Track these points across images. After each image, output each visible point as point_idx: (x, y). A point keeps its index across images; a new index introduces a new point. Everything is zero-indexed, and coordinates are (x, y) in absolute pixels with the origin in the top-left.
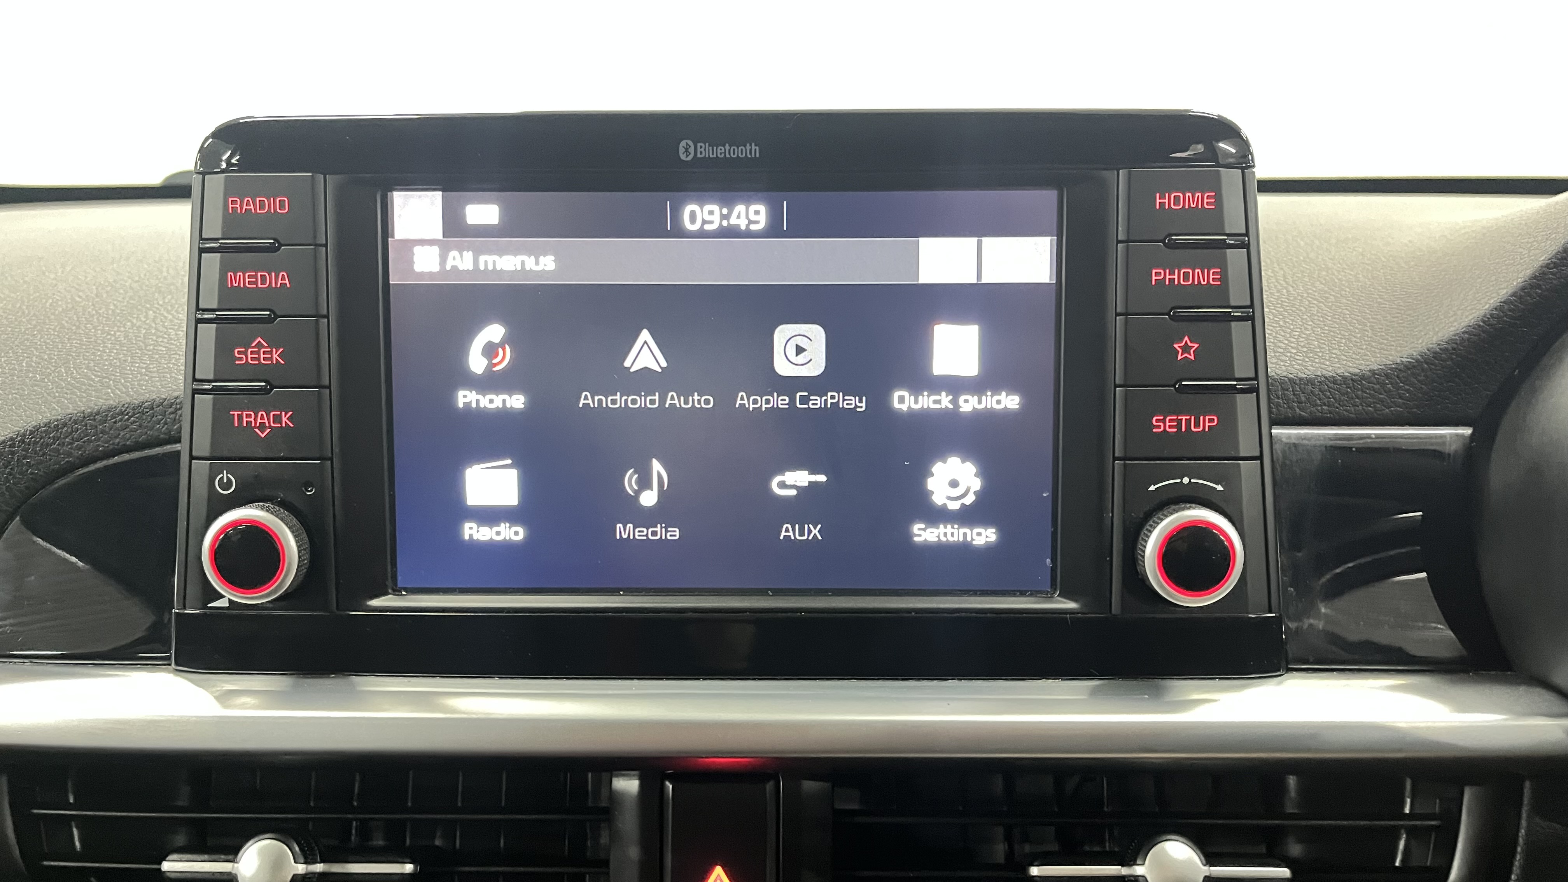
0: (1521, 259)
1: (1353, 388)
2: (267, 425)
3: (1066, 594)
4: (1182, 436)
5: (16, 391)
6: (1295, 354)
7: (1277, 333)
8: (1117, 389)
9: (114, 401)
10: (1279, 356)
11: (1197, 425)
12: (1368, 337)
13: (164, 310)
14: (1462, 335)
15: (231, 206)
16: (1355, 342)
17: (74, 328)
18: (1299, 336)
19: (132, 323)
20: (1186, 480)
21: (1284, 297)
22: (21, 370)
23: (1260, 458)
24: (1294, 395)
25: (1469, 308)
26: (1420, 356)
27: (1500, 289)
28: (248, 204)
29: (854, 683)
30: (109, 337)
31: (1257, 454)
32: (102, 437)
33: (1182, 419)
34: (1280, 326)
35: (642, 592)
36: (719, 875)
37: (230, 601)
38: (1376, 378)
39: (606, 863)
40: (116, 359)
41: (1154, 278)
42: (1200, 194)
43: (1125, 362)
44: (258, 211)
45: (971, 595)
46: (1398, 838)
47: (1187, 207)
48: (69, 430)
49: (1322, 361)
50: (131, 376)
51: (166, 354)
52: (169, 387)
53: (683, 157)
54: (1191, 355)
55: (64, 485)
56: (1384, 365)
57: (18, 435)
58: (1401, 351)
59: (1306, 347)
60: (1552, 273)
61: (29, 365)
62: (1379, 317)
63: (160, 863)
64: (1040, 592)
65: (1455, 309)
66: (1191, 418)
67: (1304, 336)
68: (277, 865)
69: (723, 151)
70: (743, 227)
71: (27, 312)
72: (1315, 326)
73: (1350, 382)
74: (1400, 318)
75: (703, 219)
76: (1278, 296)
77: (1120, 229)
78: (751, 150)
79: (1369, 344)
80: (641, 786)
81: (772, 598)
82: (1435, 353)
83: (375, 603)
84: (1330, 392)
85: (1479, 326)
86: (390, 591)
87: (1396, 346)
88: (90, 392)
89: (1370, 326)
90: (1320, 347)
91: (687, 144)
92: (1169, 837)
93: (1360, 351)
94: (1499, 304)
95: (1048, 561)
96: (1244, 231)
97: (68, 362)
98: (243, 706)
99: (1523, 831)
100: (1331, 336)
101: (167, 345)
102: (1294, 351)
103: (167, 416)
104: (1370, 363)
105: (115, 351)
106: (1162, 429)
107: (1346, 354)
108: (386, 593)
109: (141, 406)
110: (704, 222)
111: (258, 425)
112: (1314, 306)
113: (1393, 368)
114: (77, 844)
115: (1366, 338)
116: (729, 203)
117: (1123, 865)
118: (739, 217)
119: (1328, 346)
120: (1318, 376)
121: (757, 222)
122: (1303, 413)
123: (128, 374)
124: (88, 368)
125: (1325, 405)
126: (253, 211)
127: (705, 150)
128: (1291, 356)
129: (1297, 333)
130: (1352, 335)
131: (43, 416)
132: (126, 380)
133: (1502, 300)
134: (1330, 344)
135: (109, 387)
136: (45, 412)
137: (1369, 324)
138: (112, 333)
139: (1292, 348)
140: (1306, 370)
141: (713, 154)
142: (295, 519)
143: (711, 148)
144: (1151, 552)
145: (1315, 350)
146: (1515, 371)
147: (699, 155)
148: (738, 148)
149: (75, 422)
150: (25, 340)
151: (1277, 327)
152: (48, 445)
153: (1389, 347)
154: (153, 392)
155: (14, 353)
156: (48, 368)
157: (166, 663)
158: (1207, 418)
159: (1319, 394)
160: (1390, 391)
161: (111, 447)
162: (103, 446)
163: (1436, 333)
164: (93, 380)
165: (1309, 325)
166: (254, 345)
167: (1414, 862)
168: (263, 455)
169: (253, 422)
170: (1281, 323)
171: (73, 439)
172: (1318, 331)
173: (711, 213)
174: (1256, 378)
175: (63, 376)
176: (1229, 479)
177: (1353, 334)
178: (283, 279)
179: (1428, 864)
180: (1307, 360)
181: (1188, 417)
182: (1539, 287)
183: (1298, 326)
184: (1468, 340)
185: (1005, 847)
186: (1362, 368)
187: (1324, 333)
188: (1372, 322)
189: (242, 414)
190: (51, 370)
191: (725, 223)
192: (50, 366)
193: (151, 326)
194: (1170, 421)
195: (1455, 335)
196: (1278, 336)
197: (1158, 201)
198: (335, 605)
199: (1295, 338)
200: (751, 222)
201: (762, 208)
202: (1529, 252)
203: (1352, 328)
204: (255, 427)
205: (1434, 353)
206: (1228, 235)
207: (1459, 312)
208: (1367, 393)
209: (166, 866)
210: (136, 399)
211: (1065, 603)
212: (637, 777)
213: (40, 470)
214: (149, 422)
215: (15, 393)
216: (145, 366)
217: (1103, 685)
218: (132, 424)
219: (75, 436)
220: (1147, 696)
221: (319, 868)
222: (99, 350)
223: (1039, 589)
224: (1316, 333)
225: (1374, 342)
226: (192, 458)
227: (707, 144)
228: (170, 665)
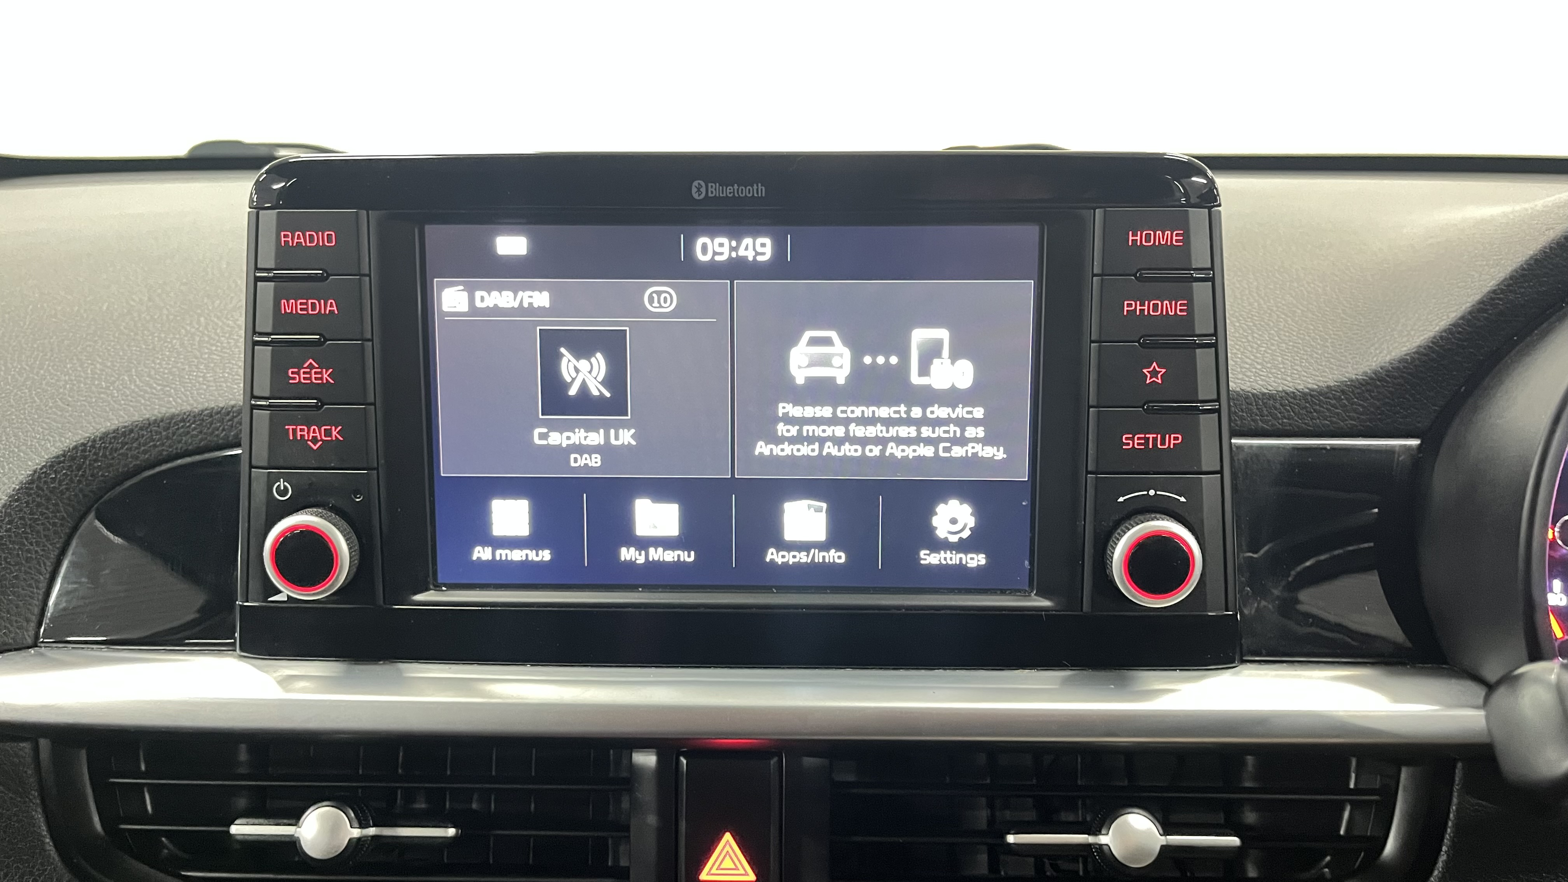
0: (1472, 282)
1: (1311, 403)
2: (319, 438)
3: (1042, 593)
4: (1148, 453)
5: (84, 399)
6: (1259, 370)
7: (1245, 348)
8: (1091, 409)
9: (176, 409)
10: (1246, 371)
11: (1163, 443)
12: (1328, 354)
13: (214, 316)
14: (1413, 355)
15: (283, 239)
16: (1316, 358)
17: (132, 334)
18: (1265, 351)
19: (186, 330)
20: (1152, 493)
21: (1254, 310)
22: (87, 378)
23: (1221, 472)
24: (1258, 409)
25: (1422, 329)
26: (1374, 373)
27: (1450, 312)
28: (299, 238)
29: (849, 671)
30: (166, 344)
31: (1218, 468)
32: (166, 442)
33: (1149, 438)
34: (1249, 341)
35: (658, 589)
36: (728, 841)
37: (288, 596)
38: (1332, 394)
39: (627, 828)
40: (175, 367)
41: (1126, 309)
42: (1169, 232)
43: (1098, 387)
44: (308, 244)
45: (955, 594)
46: (1343, 810)
47: (1157, 244)
48: (136, 436)
49: (1284, 376)
50: (190, 385)
51: (221, 362)
52: (226, 396)
53: (696, 196)
54: (1158, 379)
55: (131, 486)
56: (1340, 382)
57: (89, 441)
58: (1356, 369)
59: (1271, 363)
60: (1500, 299)
61: (93, 373)
62: (1340, 333)
63: (229, 826)
64: (1019, 591)
65: (1409, 328)
66: (1157, 437)
67: (1270, 351)
68: (334, 829)
69: (732, 191)
70: (751, 259)
71: (85, 316)
72: (1280, 341)
73: (1309, 397)
74: (1359, 335)
75: (714, 251)
76: (1249, 310)
77: (1095, 263)
78: (757, 190)
79: (1328, 361)
80: (659, 761)
81: (776, 595)
82: (1388, 371)
83: (419, 597)
84: (1290, 406)
85: (1429, 347)
86: (431, 587)
87: (1353, 364)
88: (154, 400)
89: (1331, 343)
90: (1283, 363)
91: (699, 184)
92: (1130, 810)
93: (1320, 367)
94: (1447, 327)
95: (1027, 563)
96: (1209, 266)
97: (130, 371)
98: (303, 690)
99: (1454, 808)
100: (1294, 351)
101: (220, 354)
102: (1259, 367)
103: (225, 424)
104: (1328, 380)
105: (173, 359)
106: (1131, 446)
107: (1307, 370)
108: (427, 589)
109: (201, 414)
110: (715, 253)
111: (310, 438)
112: (1282, 320)
113: (1348, 385)
114: (149, 808)
115: (1326, 355)
116: (737, 236)
117: (1089, 834)
118: (746, 249)
119: (1291, 362)
120: (1280, 391)
121: (763, 254)
122: (1265, 426)
123: (187, 383)
124: (149, 376)
125: (1286, 419)
126: (304, 244)
127: (715, 190)
128: (1256, 372)
129: (1263, 349)
130: (1313, 351)
131: (111, 423)
132: (186, 389)
133: (1451, 323)
134: (1293, 360)
135: (170, 396)
136: (113, 419)
137: (1330, 341)
138: (169, 340)
139: (1258, 363)
140: (1269, 386)
141: (723, 194)
142: (345, 523)
143: (721, 187)
144: (1118, 557)
145: (1279, 366)
146: (1461, 388)
147: (710, 195)
148: (746, 187)
149: (141, 429)
150: (87, 346)
151: (1245, 342)
152: (116, 450)
153: (1346, 365)
154: (212, 400)
155: (78, 359)
156: (113, 376)
157: (231, 649)
158: (1172, 436)
159: (1280, 408)
160: (1346, 406)
161: (175, 451)
162: (167, 451)
163: (1389, 352)
164: (155, 388)
165: (1275, 340)
166: (306, 365)
167: (1356, 833)
168: (316, 466)
169: (306, 435)
170: (1250, 338)
171: (140, 445)
172: (1282, 347)
173: (721, 245)
174: (1218, 400)
175: (126, 384)
176: (1193, 491)
177: (1315, 350)
178: (331, 306)
179: (1369, 834)
180: (1270, 376)
181: (1155, 436)
182: (1486, 311)
183: (1265, 342)
184: (1418, 359)
185: (987, 813)
186: (1320, 384)
187: (1288, 349)
188: (1334, 339)
189: (296, 429)
190: (115, 377)
191: (734, 255)
192: (114, 374)
193: (203, 334)
194: (1139, 439)
195: (1406, 355)
196: (1246, 351)
197: (1131, 238)
198: (382, 600)
199: (1261, 354)
200: (757, 254)
201: (767, 241)
202: (1480, 276)
203: (1314, 344)
204: (308, 440)
205: (1386, 371)
206: (1194, 269)
207: (1412, 333)
208: (1323, 408)
209: (234, 829)
210: (196, 408)
211: (1041, 601)
212: (654, 753)
213: (109, 472)
214: (209, 428)
215: (84, 401)
216: (202, 375)
217: (1074, 675)
218: (193, 431)
219: (142, 441)
220: (1112, 686)
221: (372, 831)
222: (158, 358)
223: (1017, 588)
224: (1280, 348)
225: (1333, 359)
226: (251, 467)
227: (717, 184)
228: (235, 650)
